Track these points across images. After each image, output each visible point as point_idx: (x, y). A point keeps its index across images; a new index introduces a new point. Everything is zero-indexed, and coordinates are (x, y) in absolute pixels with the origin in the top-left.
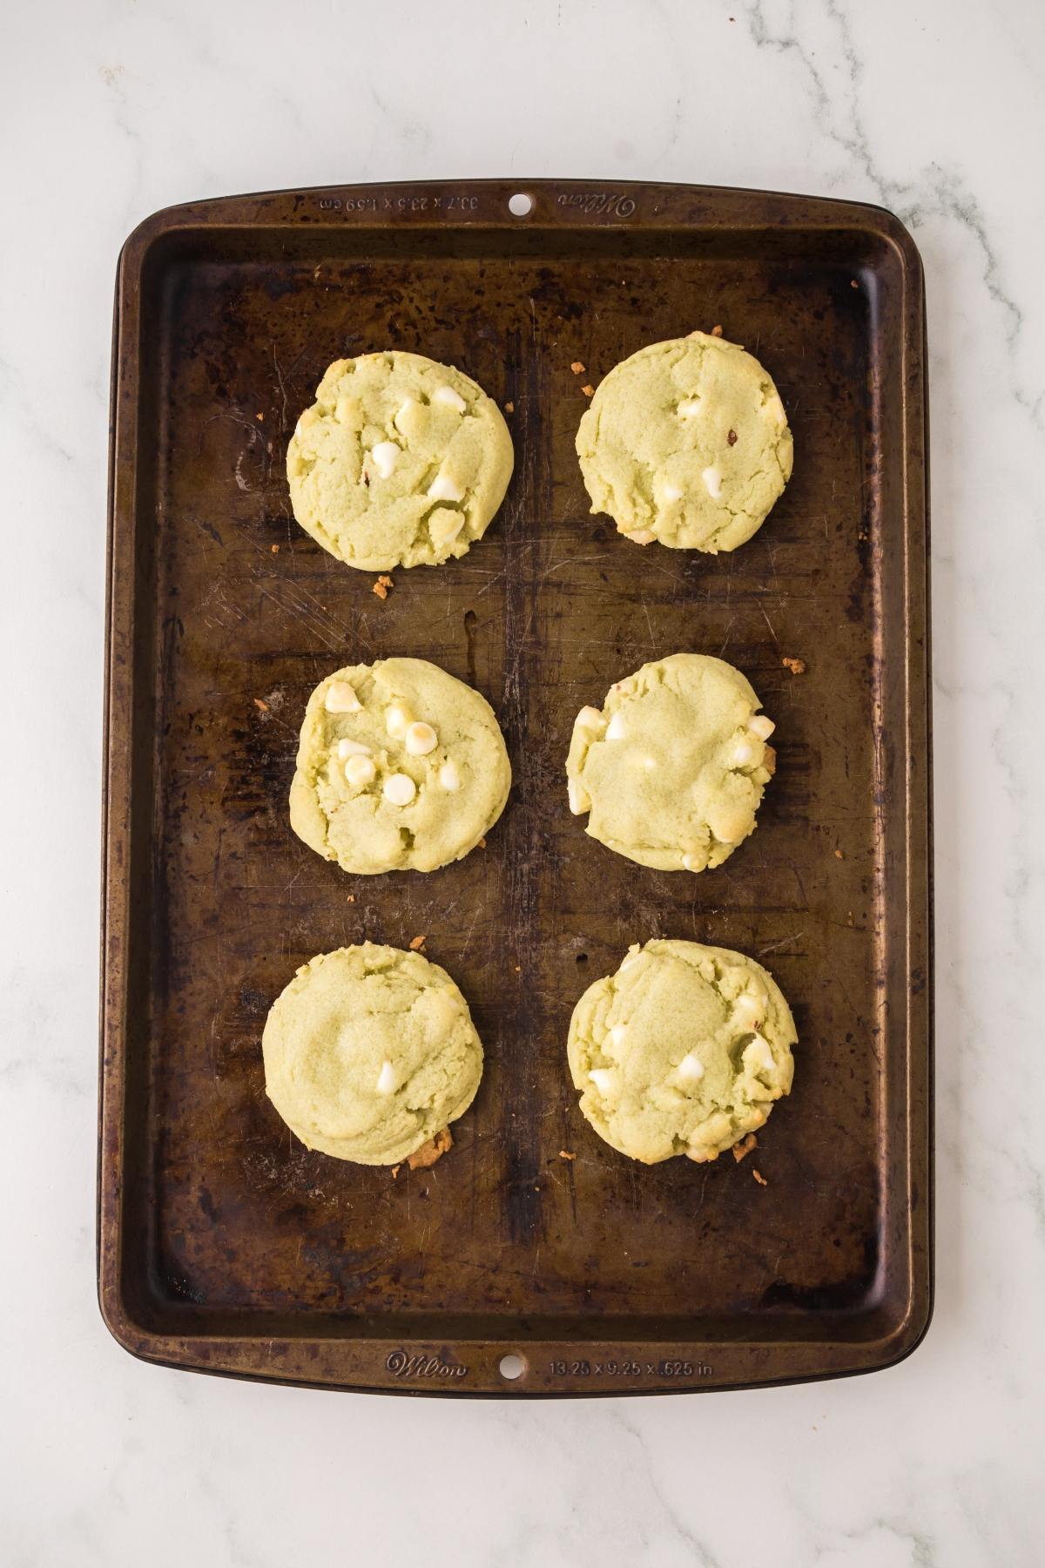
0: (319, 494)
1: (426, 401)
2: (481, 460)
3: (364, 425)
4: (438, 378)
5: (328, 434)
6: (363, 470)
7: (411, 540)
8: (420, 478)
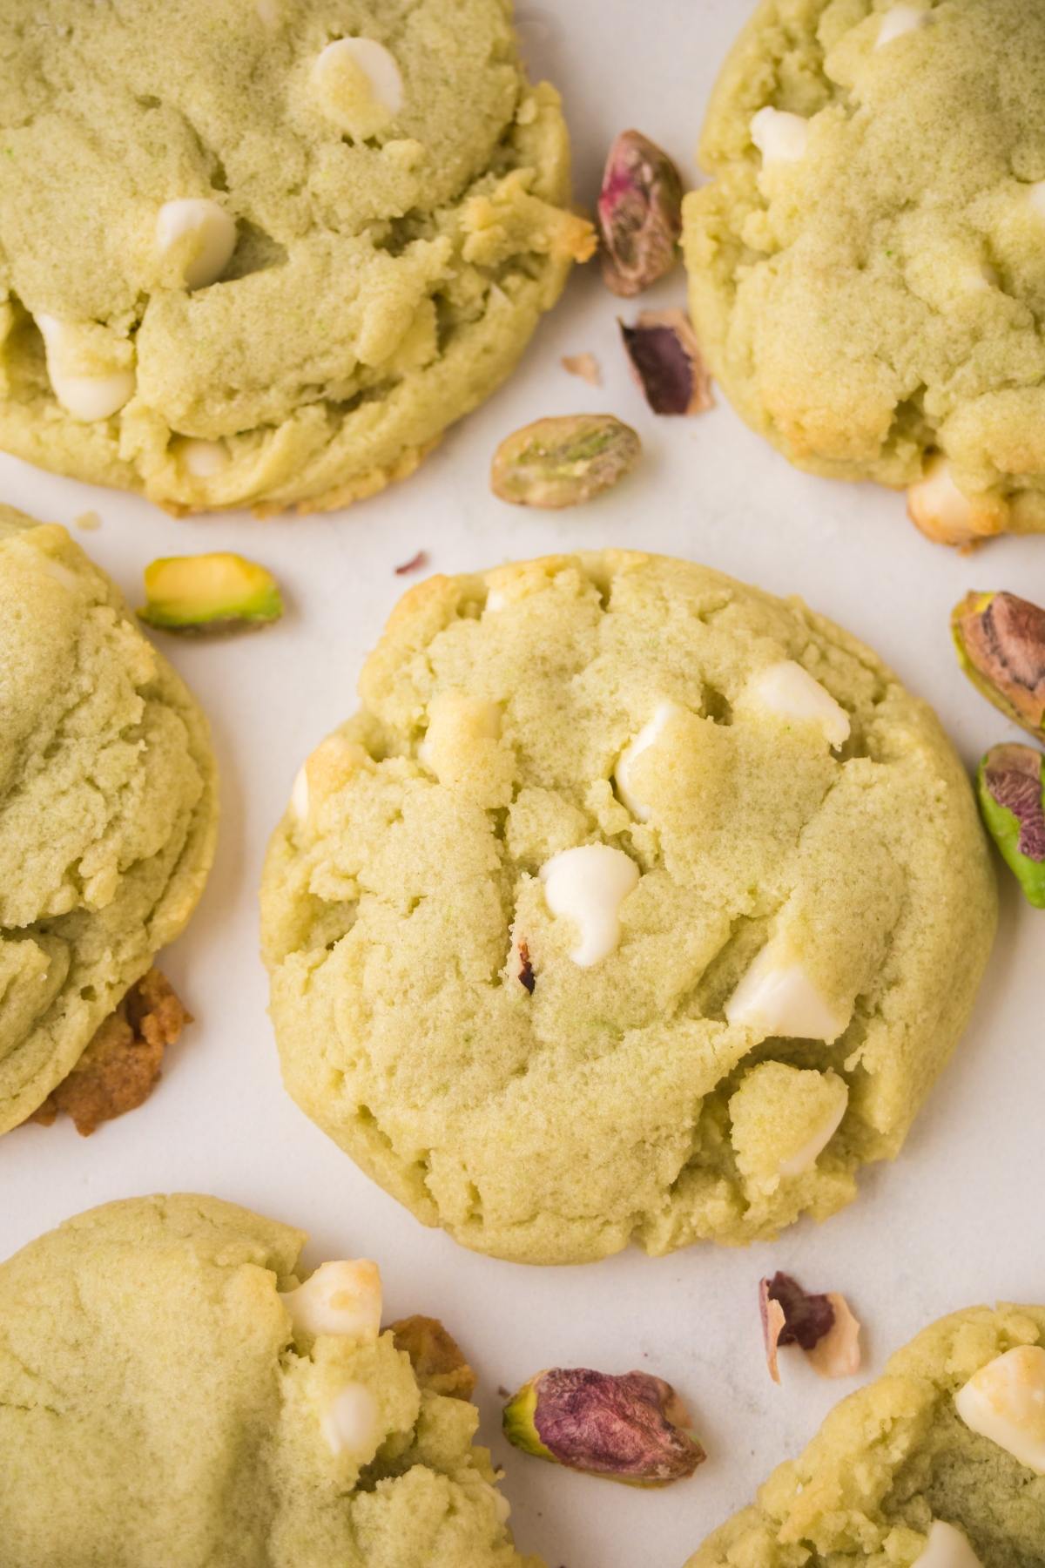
0: (368, 1016)
1: (717, 707)
2: (904, 903)
3: (517, 787)
4: (758, 633)
5: (399, 815)
6: (515, 939)
7: (671, 1167)
8: (704, 962)
